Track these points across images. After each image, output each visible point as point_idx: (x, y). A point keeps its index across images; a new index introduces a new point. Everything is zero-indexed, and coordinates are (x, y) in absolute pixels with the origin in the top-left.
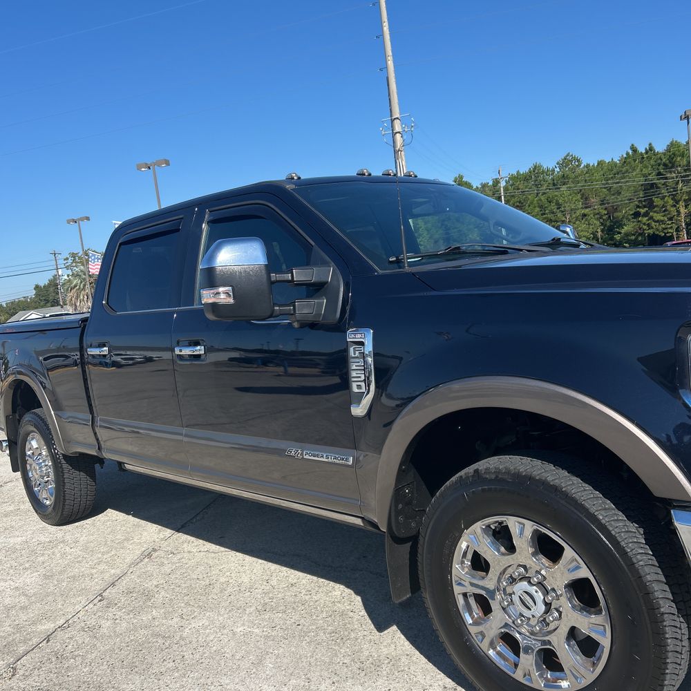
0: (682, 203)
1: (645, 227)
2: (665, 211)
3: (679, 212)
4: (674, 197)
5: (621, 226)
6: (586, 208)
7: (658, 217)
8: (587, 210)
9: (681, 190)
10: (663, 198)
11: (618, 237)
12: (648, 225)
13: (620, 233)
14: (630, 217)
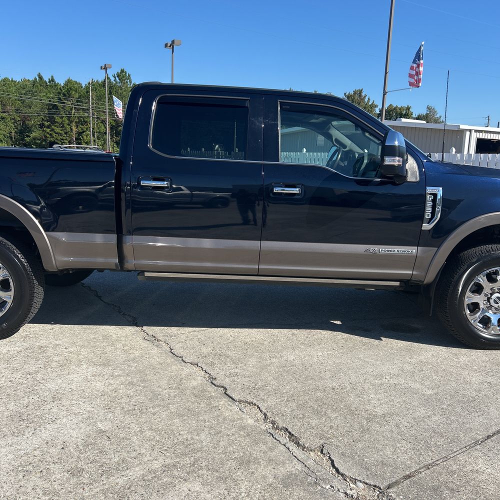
0: (74, 124)
1: (48, 136)
2: (62, 127)
3: (72, 129)
4: (69, 118)
5: (30, 131)
6: (4, 112)
7: (58, 130)
8: (5, 114)
9: (74, 115)
10: (62, 117)
11: (27, 139)
12: (50, 134)
13: (30, 137)
14: (37, 126)
